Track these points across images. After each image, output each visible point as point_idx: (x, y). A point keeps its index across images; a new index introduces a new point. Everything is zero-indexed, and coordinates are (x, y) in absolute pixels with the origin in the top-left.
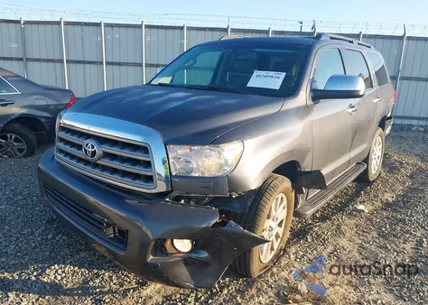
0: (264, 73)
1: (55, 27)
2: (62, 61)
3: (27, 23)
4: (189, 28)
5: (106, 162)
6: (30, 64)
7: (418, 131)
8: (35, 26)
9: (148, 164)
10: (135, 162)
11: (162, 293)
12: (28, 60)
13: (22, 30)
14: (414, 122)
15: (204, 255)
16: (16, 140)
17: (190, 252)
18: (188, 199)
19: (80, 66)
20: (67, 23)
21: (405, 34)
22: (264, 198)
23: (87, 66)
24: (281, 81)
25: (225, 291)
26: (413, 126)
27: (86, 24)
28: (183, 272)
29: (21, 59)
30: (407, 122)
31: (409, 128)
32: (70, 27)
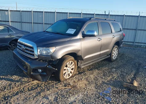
0: (71, 29)
1: (30, 12)
2: (32, 23)
3: (22, 11)
4: (69, 13)
5: (26, 51)
6: (23, 24)
7: (143, 47)
8: (24, 12)
9: (33, 52)
10: (31, 51)
11: (37, 83)
12: (22, 22)
13: (21, 13)
14: (142, 44)
15: (45, 74)
16: (14, 46)
17: (41, 73)
18: (43, 60)
19: (37, 24)
20: (33, 12)
21: (139, 15)
22: (64, 61)
23: (39, 24)
24: (74, 32)
25: (52, 83)
26: (142, 46)
27: (39, 12)
28: (40, 77)
29: (20, 22)
30: (139, 44)
31: (140, 46)
32: (35, 13)
